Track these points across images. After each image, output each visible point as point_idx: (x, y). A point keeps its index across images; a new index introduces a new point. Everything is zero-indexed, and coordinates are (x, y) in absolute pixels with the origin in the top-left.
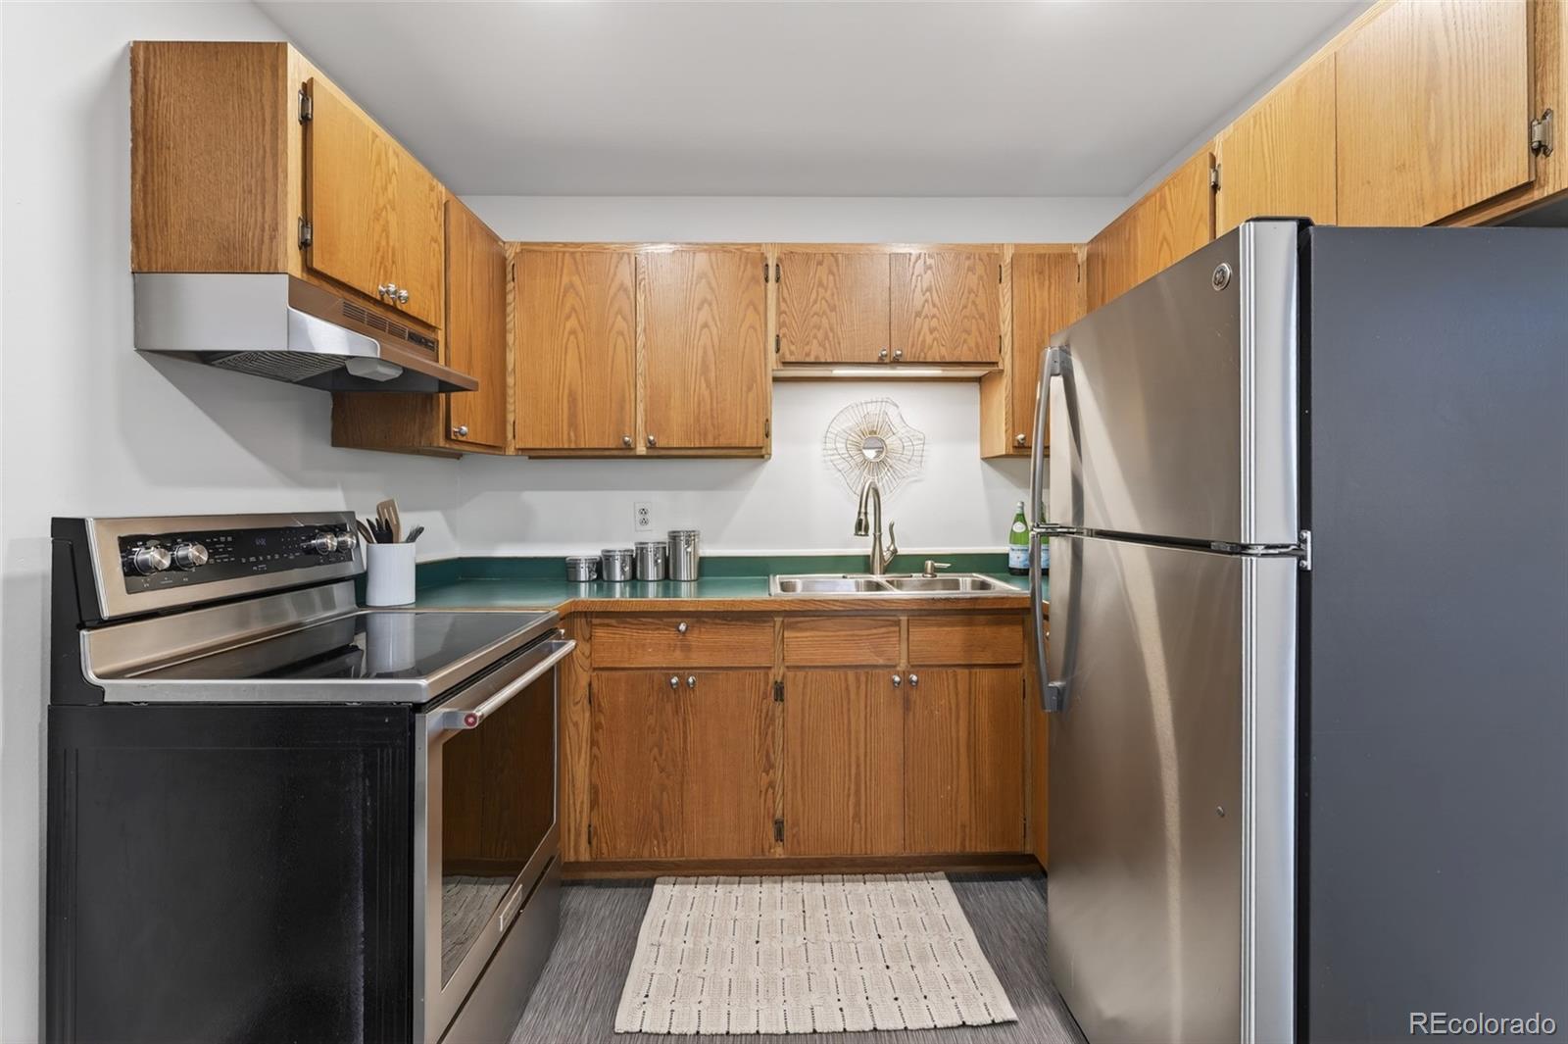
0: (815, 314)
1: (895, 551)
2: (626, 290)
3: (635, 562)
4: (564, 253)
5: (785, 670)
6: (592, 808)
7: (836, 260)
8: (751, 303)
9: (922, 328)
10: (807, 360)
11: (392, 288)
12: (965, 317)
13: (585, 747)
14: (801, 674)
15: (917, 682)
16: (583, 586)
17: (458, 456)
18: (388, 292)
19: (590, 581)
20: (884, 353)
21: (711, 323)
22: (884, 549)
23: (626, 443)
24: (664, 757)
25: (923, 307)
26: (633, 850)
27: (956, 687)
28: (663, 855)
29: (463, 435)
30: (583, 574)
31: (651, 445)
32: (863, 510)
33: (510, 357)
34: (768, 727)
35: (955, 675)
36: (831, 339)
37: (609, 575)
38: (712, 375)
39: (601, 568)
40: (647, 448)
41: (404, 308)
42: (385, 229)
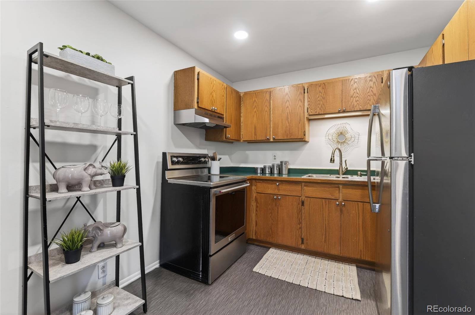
0: (318, 100)
1: (347, 168)
2: (268, 100)
3: (272, 169)
4: (253, 93)
5: (305, 197)
6: (256, 226)
7: (325, 85)
8: (300, 100)
9: (353, 101)
10: (316, 114)
11: (213, 108)
12: (369, 96)
13: (255, 211)
14: (309, 199)
15: (344, 205)
16: (259, 174)
17: (232, 143)
18: (213, 109)
19: (260, 173)
20: (340, 109)
21: (289, 106)
22: (343, 168)
23: (267, 138)
24: (273, 216)
25: (354, 94)
26: (265, 238)
27: (358, 208)
28: (272, 241)
29: (229, 137)
30: (259, 172)
31: (274, 139)
32: (333, 155)
33: (242, 119)
34: (299, 213)
35: (358, 204)
36: (323, 107)
37: (265, 172)
38: (289, 120)
39: (263, 170)
40: (273, 140)
41: (216, 111)
42: (213, 96)
